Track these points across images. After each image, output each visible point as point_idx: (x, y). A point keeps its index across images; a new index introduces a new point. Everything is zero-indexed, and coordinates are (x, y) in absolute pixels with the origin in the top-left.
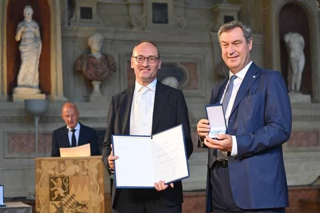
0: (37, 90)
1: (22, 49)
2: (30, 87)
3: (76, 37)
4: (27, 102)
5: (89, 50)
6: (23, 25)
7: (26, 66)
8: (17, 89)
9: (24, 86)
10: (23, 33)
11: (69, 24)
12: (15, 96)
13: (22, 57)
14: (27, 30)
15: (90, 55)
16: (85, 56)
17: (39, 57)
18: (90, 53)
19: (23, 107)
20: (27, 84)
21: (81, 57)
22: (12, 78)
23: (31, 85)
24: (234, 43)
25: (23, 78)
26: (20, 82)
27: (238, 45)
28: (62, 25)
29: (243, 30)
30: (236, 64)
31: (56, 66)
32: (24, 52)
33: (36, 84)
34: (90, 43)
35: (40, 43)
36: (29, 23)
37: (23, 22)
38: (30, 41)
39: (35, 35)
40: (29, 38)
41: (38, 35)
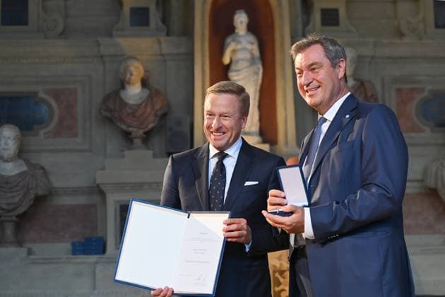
1: (233, 75)
23: (247, 130)
24: (310, 68)
33: (255, 128)
35: (260, 66)
36: (242, 36)
37: (234, 35)
38: (245, 64)
39: (252, 54)
40: (243, 60)
41: (257, 53)
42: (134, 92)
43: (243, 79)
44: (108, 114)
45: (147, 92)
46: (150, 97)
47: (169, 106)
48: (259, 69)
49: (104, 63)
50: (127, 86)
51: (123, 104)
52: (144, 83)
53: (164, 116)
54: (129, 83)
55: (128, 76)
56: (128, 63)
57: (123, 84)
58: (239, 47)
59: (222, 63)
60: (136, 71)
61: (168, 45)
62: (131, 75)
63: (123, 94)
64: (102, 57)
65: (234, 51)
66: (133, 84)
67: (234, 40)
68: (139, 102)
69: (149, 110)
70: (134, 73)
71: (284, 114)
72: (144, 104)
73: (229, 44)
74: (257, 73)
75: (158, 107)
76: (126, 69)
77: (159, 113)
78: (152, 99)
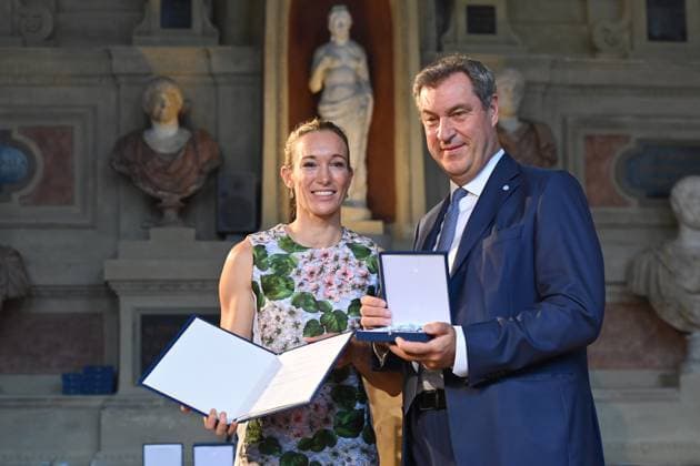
1: (325, 110)
17: (366, 130)
24: (453, 113)
31: (409, 153)
33: (360, 196)
35: (370, 96)
36: (341, 47)
37: (328, 46)
38: (346, 92)
39: (357, 78)
40: (342, 85)
41: (365, 75)
42: (166, 134)
43: (343, 115)
44: (123, 169)
45: (186, 134)
46: (192, 142)
47: (221, 157)
48: (367, 100)
49: (118, 86)
50: (155, 124)
51: (150, 153)
52: (183, 120)
53: (214, 173)
54: (158, 119)
55: (158, 107)
56: (158, 88)
57: (148, 121)
58: (337, 64)
59: (309, 91)
60: (170, 99)
61: (223, 60)
62: (163, 106)
63: (149, 137)
64: (114, 76)
65: (329, 71)
66: (166, 121)
67: (328, 54)
68: (174, 150)
69: (190, 163)
70: (168, 103)
71: (406, 173)
72: (182, 154)
73: (321, 59)
74: (364, 107)
75: (204, 159)
76: (154, 98)
77: (207, 169)
78: (195, 146)
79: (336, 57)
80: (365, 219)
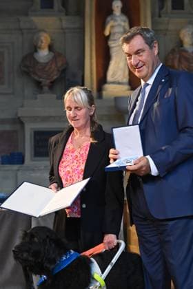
0: (127, 87)
1: (111, 44)
2: (119, 83)
3: (167, 30)
4: (117, 99)
5: (181, 43)
6: (112, 19)
7: (116, 62)
8: (107, 86)
9: (113, 83)
10: (112, 27)
11: (160, 16)
12: (104, 93)
13: (111, 52)
14: (116, 24)
15: (182, 48)
16: (177, 50)
18: (182, 46)
19: (113, 104)
20: (116, 80)
21: (173, 51)
22: (102, 75)
23: (120, 81)
24: (137, 53)
25: (112, 75)
26: (109, 78)
27: (141, 54)
28: (152, 17)
29: (143, 37)
30: (144, 73)
32: (113, 47)
33: (126, 80)
34: (181, 36)
36: (118, 16)
37: (112, 16)
38: (120, 35)
39: (125, 29)
42: (44, 54)
44: (25, 69)
45: (52, 54)
50: (39, 50)
60: (45, 39)
63: (36, 56)
66: (43, 49)
68: (47, 61)
72: (50, 63)
76: (38, 39)
77: (61, 69)
78: (55, 59)
79: (115, 21)
80: (128, 90)
